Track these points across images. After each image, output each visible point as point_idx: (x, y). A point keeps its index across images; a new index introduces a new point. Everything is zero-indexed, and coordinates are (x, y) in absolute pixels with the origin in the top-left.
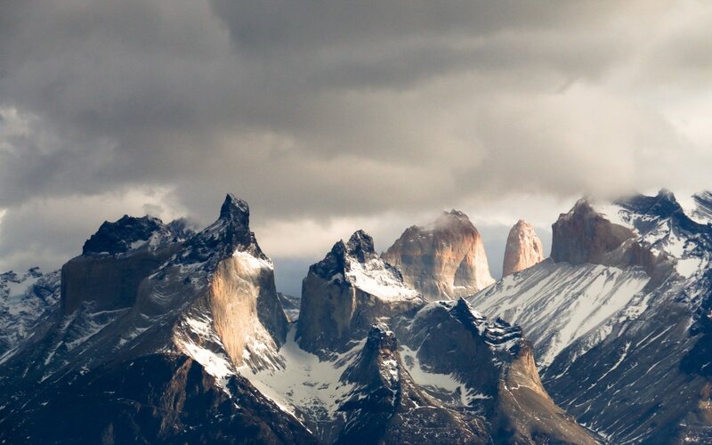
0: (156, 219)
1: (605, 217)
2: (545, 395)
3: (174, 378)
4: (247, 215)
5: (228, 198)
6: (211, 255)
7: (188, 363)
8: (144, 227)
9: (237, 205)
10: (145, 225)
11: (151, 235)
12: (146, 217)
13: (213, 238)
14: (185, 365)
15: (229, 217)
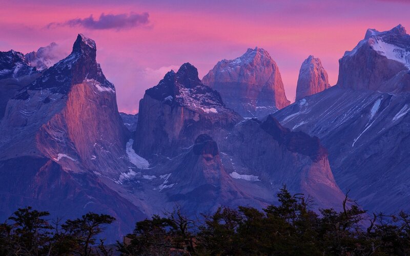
0: (19, 53)
1: (382, 54)
2: (338, 189)
3: (37, 174)
4: (94, 50)
5: (79, 37)
6: (66, 81)
7: (49, 163)
8: (9, 59)
9: (86, 43)
10: (10, 58)
11: (15, 65)
12: (11, 51)
13: (67, 67)
14: (46, 164)
15: (80, 52)
